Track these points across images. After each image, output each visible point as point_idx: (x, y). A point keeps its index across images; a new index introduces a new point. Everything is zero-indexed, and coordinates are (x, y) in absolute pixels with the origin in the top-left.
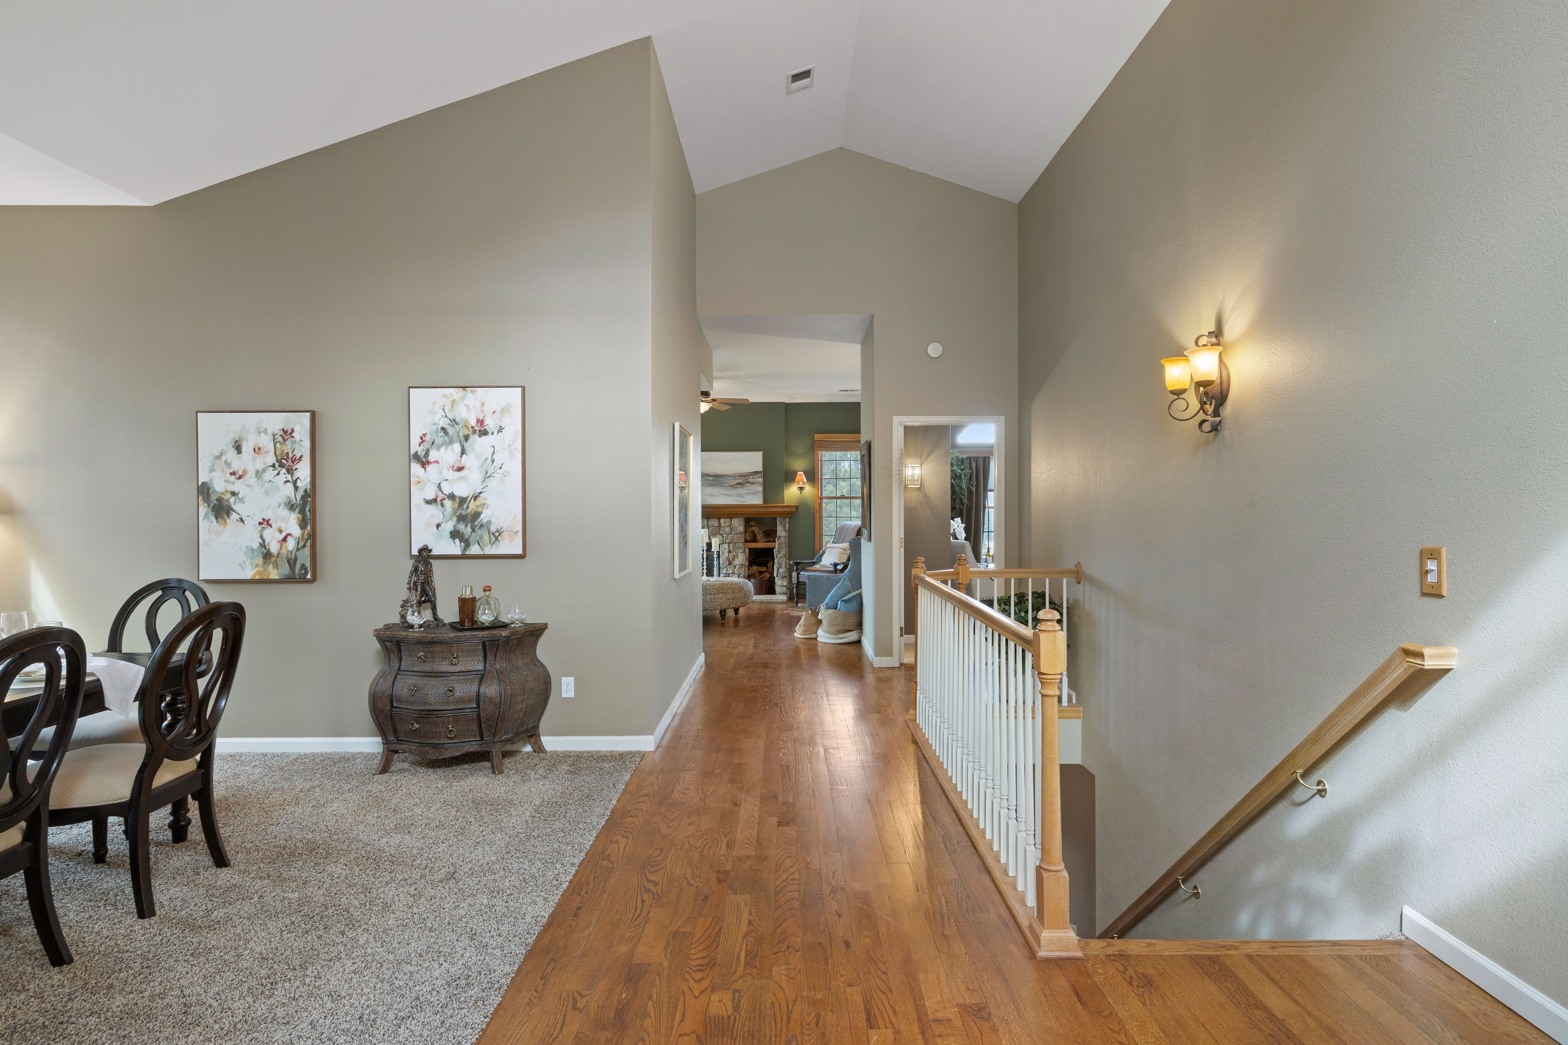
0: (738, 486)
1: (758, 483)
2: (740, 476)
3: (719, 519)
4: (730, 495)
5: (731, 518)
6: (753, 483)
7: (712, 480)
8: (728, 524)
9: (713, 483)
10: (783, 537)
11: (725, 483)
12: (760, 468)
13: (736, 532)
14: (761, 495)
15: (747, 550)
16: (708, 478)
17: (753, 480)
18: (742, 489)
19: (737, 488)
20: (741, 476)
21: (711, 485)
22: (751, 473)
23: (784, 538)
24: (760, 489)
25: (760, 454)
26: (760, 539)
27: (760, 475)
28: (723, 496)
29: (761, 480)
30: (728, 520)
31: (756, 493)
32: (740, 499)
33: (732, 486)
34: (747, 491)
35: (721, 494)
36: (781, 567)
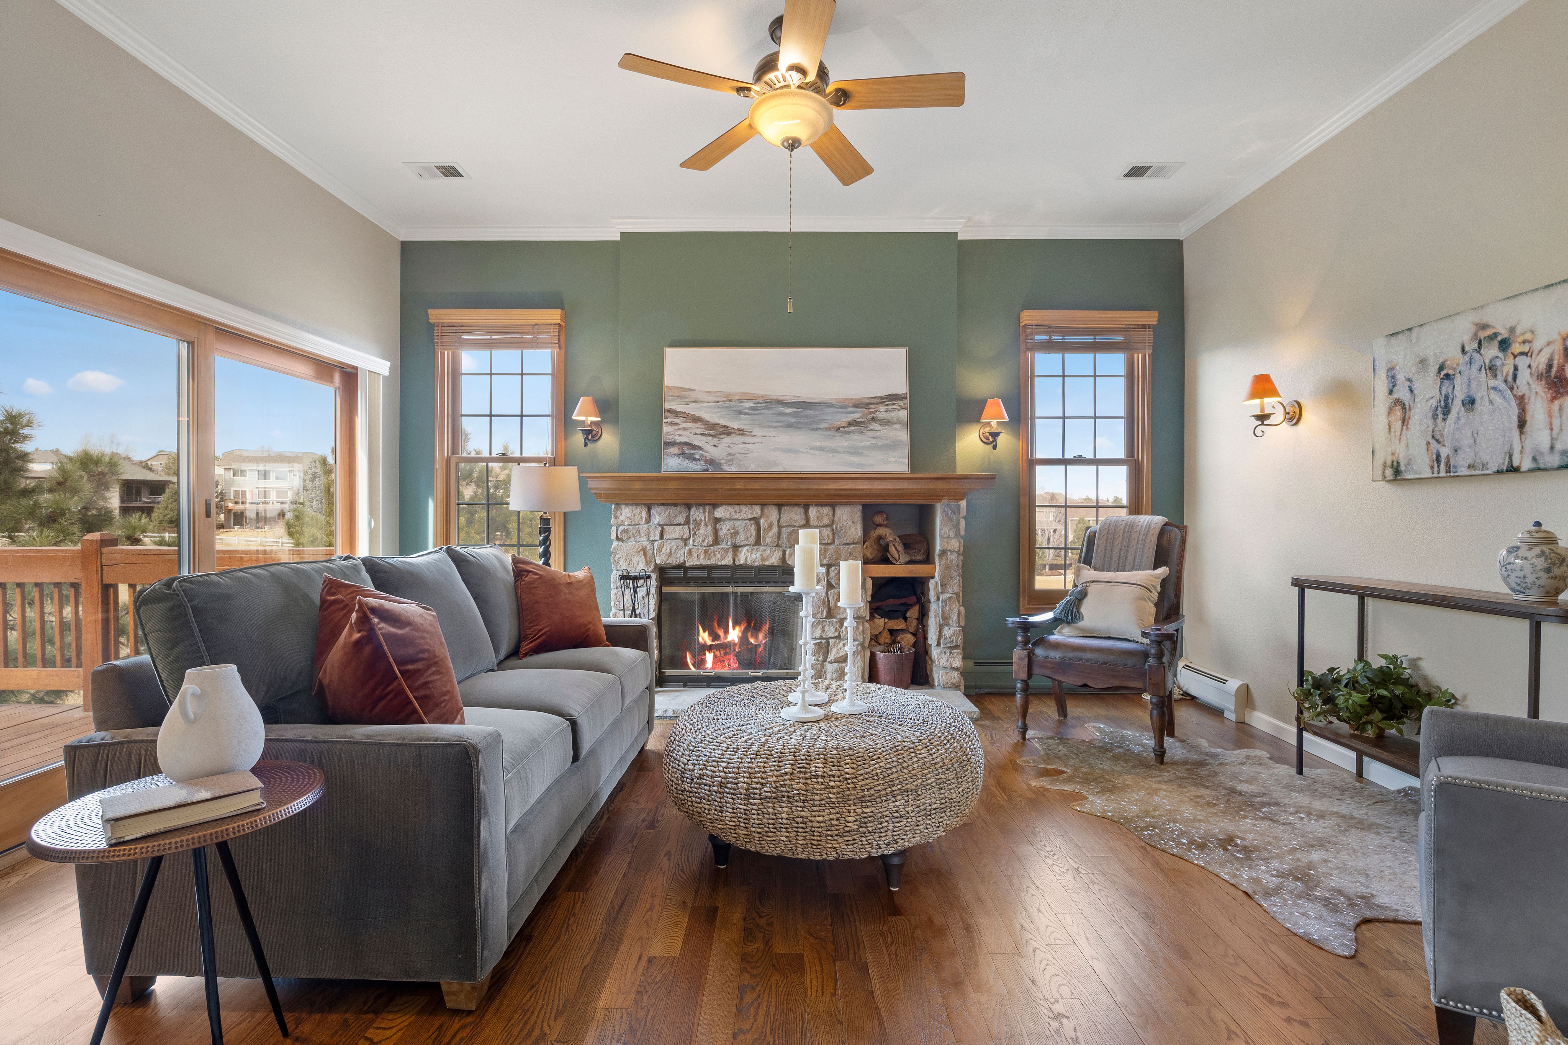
0: (850, 429)
1: (898, 422)
2: (856, 406)
3: (806, 507)
4: (834, 451)
5: (833, 506)
6: (887, 423)
7: (792, 415)
8: (826, 521)
9: (793, 420)
10: (952, 552)
11: (821, 421)
12: (901, 388)
13: (844, 540)
14: (906, 452)
15: (869, 583)
16: (782, 409)
17: (887, 416)
18: (860, 437)
19: (848, 433)
20: (858, 405)
21: (790, 426)
22: (882, 398)
23: (955, 555)
24: (903, 435)
25: (901, 354)
26: (897, 557)
27: (902, 403)
28: (817, 453)
29: (904, 414)
30: (827, 510)
31: (894, 446)
32: (856, 459)
33: (838, 429)
34: (873, 441)
35: (812, 449)
36: (947, 624)
